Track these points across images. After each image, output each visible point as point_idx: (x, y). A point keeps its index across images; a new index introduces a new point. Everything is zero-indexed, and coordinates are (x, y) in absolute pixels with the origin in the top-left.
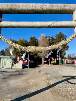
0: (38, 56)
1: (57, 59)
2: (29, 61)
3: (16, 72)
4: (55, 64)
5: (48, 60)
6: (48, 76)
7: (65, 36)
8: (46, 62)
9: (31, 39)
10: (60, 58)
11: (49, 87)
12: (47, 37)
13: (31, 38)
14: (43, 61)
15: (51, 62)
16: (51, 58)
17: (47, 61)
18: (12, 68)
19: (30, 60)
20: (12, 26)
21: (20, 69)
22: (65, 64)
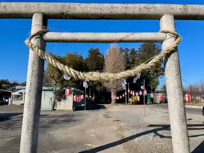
0: (104, 88)
1: (141, 93)
2: (86, 96)
3: (62, 116)
4: (137, 103)
5: (123, 95)
6: (122, 124)
7: (158, 47)
8: (118, 98)
9: (91, 52)
10: (145, 92)
11: (122, 141)
12: (122, 50)
13: (89, 51)
14: (114, 97)
15: (130, 100)
16: (129, 91)
17: (121, 97)
18: (54, 110)
19: (88, 95)
20: (63, 40)
21: (69, 111)
22: (157, 103)
